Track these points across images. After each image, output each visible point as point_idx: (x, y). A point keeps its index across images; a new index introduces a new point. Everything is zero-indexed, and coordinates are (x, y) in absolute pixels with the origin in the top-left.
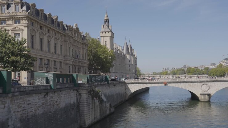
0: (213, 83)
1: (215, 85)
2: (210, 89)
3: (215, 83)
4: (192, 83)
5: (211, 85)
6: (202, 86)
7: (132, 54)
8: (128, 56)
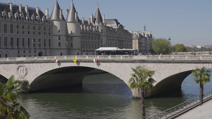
0: (32, 64)
1: (34, 68)
2: (28, 75)
3: (34, 64)
4: (7, 65)
5: (29, 68)
6: (18, 69)
7: (73, 21)
8: (56, 23)
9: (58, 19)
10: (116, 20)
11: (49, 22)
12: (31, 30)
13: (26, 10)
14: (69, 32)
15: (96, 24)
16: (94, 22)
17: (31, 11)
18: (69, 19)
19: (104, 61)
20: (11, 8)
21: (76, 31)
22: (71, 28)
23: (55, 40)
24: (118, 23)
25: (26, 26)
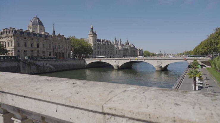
1: (121, 61)
2: (119, 64)
5: (119, 61)
7: (121, 45)
8: (115, 46)
9: (116, 44)
10: (133, 44)
11: (113, 45)
12: (108, 48)
13: (106, 41)
14: (119, 49)
15: (127, 46)
16: (126, 45)
17: (107, 42)
18: (119, 44)
19: (146, 59)
20: (101, 41)
21: (122, 48)
22: (120, 47)
23: (115, 52)
24: (133, 45)
25: (106, 47)
